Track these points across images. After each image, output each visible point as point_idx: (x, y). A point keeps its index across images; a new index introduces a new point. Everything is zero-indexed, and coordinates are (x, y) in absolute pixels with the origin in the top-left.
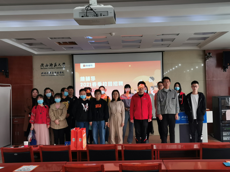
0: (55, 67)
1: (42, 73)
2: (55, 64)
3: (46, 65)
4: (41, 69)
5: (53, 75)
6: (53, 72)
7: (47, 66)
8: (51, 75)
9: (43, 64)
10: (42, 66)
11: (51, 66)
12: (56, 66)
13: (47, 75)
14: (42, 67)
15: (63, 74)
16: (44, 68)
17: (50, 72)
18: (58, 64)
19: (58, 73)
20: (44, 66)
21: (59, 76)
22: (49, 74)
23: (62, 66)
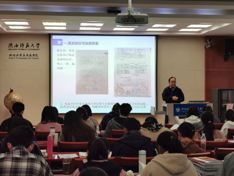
0: (26, 48)
1: (11, 55)
2: (27, 45)
3: (15, 45)
4: (9, 49)
5: (24, 58)
6: (24, 54)
7: (16, 47)
8: (22, 58)
9: (11, 44)
10: (10, 46)
11: (22, 47)
12: (28, 47)
13: (16, 58)
15: (37, 57)
16: (12, 49)
17: (21, 55)
18: (30, 45)
19: (30, 55)
20: (13, 46)
21: (32, 59)
22: (19, 56)
23: (36, 48)
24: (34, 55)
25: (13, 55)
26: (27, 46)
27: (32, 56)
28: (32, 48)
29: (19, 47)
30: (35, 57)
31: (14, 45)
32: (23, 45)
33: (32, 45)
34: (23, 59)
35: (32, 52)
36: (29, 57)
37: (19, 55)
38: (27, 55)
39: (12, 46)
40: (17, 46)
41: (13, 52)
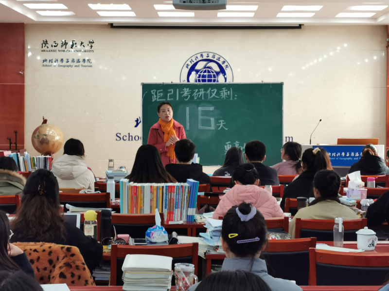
0: (72, 48)
1: (45, 61)
2: (73, 43)
4: (42, 51)
5: (68, 66)
6: (68, 59)
8: (64, 66)
9: (46, 41)
10: (44, 45)
11: (64, 46)
12: (74, 47)
13: (54, 66)
14: (44, 48)
15: (89, 64)
16: (48, 50)
17: (62, 60)
18: (79, 44)
19: (78, 61)
20: (49, 45)
21: (81, 68)
22: (60, 63)
23: (88, 48)
24: (84, 60)
25: (50, 61)
26: (73, 45)
27: (82, 63)
28: (82, 48)
29: (59, 47)
30: (86, 64)
32: (66, 44)
33: (82, 43)
34: (66, 68)
35: (81, 56)
36: (75, 64)
37: (59, 60)
38: (73, 61)
39: (47, 45)
40: (55, 45)
41: (49, 56)
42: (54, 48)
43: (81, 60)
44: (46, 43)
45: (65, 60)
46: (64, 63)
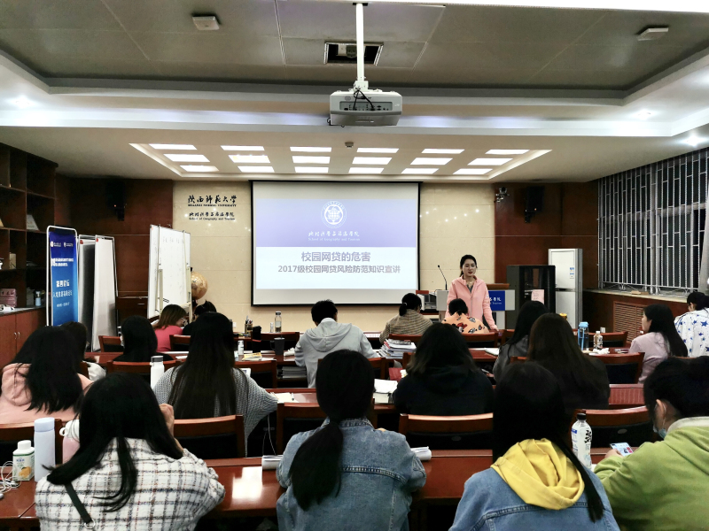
1: (191, 214)
2: (217, 198)
4: (189, 205)
5: (212, 219)
6: (213, 213)
8: (209, 219)
9: (193, 196)
10: (190, 200)
11: (209, 201)
12: (218, 202)
13: (200, 219)
14: (191, 203)
15: (232, 217)
16: (194, 204)
17: (207, 213)
18: (222, 199)
19: (222, 215)
20: (195, 200)
21: (224, 220)
22: (205, 216)
23: (230, 203)
24: (227, 214)
25: (196, 214)
26: (217, 200)
27: (225, 216)
28: (225, 203)
29: (204, 202)
30: (229, 217)
31: (197, 198)
32: (211, 199)
33: (225, 198)
34: (211, 221)
35: (225, 210)
36: (219, 217)
37: (205, 214)
38: (217, 214)
39: (193, 200)
40: (201, 200)
41: (195, 210)
42: (200, 203)
43: (225, 213)
44: (192, 198)
45: (210, 214)
46: (209, 216)
